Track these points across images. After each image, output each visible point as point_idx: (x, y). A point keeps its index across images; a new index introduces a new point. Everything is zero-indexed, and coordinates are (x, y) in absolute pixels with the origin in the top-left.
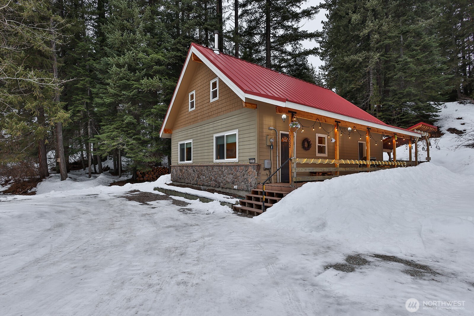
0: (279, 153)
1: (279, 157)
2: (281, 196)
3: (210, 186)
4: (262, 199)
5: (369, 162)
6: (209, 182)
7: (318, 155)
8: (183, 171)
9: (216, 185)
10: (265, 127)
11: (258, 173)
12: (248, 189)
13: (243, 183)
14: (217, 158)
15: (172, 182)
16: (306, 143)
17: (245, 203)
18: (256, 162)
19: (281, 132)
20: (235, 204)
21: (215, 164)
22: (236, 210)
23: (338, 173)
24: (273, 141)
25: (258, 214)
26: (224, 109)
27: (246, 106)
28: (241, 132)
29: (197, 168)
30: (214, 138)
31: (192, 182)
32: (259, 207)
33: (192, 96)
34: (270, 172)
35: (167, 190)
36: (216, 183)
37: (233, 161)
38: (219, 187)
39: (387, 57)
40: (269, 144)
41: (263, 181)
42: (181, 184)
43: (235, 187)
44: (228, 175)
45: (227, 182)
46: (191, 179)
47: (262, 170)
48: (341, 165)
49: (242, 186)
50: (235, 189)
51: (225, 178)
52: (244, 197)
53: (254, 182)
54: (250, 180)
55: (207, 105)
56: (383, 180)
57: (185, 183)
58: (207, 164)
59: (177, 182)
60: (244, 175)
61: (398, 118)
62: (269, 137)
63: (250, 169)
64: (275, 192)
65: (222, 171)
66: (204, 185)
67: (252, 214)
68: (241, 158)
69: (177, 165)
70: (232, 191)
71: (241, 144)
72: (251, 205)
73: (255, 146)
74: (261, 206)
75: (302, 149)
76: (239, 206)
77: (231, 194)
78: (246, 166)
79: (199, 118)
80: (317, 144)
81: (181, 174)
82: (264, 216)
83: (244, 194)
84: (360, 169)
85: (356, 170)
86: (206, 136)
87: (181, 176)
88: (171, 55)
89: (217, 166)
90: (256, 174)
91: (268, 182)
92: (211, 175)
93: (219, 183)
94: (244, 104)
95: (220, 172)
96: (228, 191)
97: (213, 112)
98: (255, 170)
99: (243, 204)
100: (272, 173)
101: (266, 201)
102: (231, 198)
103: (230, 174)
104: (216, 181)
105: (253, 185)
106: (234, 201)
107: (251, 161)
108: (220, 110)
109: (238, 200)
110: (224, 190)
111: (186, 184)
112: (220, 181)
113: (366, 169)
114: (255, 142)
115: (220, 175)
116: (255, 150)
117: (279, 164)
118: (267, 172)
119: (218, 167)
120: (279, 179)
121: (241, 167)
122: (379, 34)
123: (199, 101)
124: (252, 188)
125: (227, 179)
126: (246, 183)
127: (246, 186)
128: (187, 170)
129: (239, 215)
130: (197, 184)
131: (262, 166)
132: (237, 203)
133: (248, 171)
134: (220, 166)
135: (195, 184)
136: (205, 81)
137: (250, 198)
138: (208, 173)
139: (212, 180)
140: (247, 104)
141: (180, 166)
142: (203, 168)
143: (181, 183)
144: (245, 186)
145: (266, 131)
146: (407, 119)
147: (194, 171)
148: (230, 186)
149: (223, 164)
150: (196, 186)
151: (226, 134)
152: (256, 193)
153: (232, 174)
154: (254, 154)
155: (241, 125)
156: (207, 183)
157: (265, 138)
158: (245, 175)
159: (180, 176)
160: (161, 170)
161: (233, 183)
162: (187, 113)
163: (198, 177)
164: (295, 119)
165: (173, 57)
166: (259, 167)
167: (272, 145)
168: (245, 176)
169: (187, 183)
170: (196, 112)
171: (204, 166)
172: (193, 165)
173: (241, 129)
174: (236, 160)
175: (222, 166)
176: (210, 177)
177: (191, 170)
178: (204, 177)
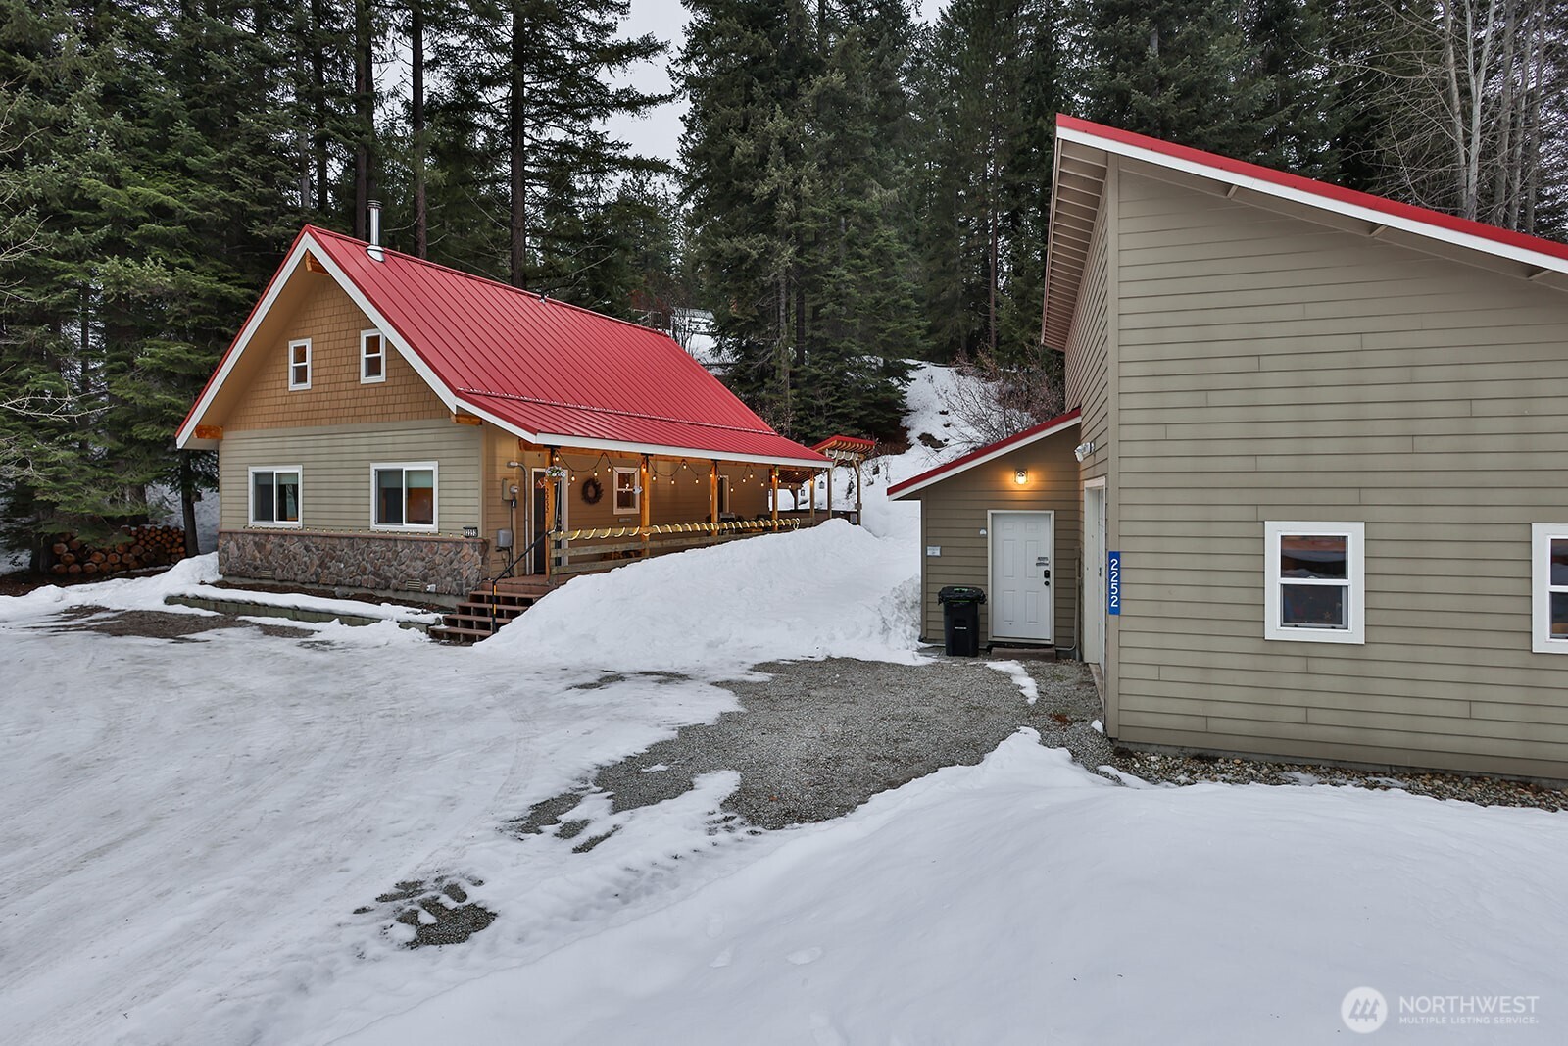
0: (530, 513)
1: (530, 522)
2: (528, 603)
3: (360, 586)
4: (492, 610)
5: (714, 526)
6: (359, 578)
7: (617, 511)
8: (269, 547)
9: (378, 584)
10: (498, 461)
11: (483, 559)
12: (461, 590)
13: (449, 579)
14: (381, 520)
15: (221, 577)
16: (591, 488)
17: (456, 620)
18: (480, 536)
19: (534, 470)
20: (434, 625)
21: (374, 535)
22: (436, 636)
23: (647, 552)
24: (516, 491)
25: (483, 638)
26: (398, 408)
27: (458, 421)
28: (445, 469)
29: (319, 540)
30: (373, 473)
31: (299, 578)
32: (485, 626)
33: (300, 354)
34: (510, 555)
35: (223, 601)
36: (378, 580)
37: (427, 531)
38: (388, 587)
39: (808, 260)
40: (507, 497)
41: (496, 575)
42: (257, 582)
43: (431, 588)
44: (411, 560)
45: (408, 576)
46: (296, 569)
47: (492, 550)
48: (654, 537)
49: (446, 586)
50: (429, 592)
51: (403, 567)
52: (452, 609)
53: (475, 576)
54: (465, 574)
55: (350, 386)
56: (726, 562)
57: (275, 579)
58: (351, 534)
59: (244, 577)
60: (451, 562)
61: (827, 404)
62: (508, 482)
63: (467, 549)
64: (518, 596)
65: (395, 551)
66: (341, 585)
67: (470, 640)
68: (444, 526)
69: (246, 530)
70: (423, 598)
71: (445, 493)
72: (469, 624)
73: (478, 502)
74: (489, 623)
75: (582, 502)
76: (443, 627)
77: (419, 603)
78: (457, 543)
79: (323, 413)
80: (616, 488)
81: (258, 555)
82: (494, 640)
83: (453, 602)
84: (695, 541)
85: (685, 543)
86: (345, 464)
87: (261, 560)
88: (207, 196)
89: (382, 539)
90: (480, 561)
91: (505, 575)
92: (363, 560)
93: (387, 580)
94: (453, 418)
95: (390, 553)
96: (410, 596)
97: (368, 409)
98: (477, 553)
99: (451, 622)
100: (515, 558)
101: (500, 613)
102: (423, 612)
103: (416, 558)
104: (376, 574)
105: (473, 583)
106: (430, 618)
107: (468, 533)
108: (390, 409)
109: (441, 616)
110: (400, 596)
111: (277, 583)
112: (389, 575)
113: (710, 540)
114: (479, 494)
115: (389, 560)
116: (479, 510)
117: (530, 537)
118: (504, 555)
119: (383, 543)
120: (530, 567)
121: (446, 545)
122: (795, 199)
123: (323, 371)
124: (470, 589)
125: (410, 571)
126: (458, 578)
127: (457, 585)
128: (282, 546)
129: (444, 644)
130: (317, 583)
131: (493, 543)
132: (438, 622)
133: (461, 554)
134: (390, 539)
135: (311, 583)
136: (344, 326)
137: (465, 610)
138: (355, 556)
139: (368, 572)
140: (460, 418)
141: (255, 534)
142: (337, 542)
143: (260, 579)
144: (454, 585)
145: (501, 470)
146: (846, 411)
147: (307, 548)
148: (417, 585)
149: (398, 536)
150: (316, 587)
151: (406, 466)
152: (479, 599)
153: (424, 559)
154: (476, 520)
155: (444, 453)
156: (351, 580)
157: (498, 485)
158: (455, 562)
159: (255, 559)
160: (153, 538)
161: (425, 579)
162: (280, 392)
163: (320, 566)
164: (557, 459)
165: (217, 205)
166: (485, 546)
167: (514, 499)
168: (455, 565)
169: (281, 581)
170: (314, 398)
171: (340, 538)
172: (304, 532)
173: (445, 461)
174: (432, 528)
175: (396, 540)
176: (359, 564)
177: (296, 547)
178: (342, 565)
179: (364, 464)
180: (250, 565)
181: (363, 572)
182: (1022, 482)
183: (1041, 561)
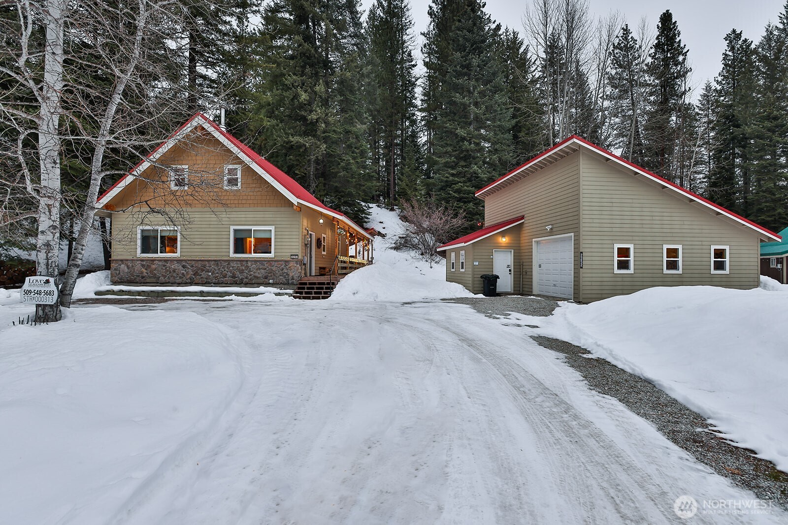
0: (309, 251)
1: (309, 254)
3: (222, 283)
7: (323, 253)
8: (154, 266)
9: (235, 282)
10: (304, 227)
12: (288, 282)
13: (281, 277)
15: (112, 283)
16: (319, 242)
17: (301, 292)
18: (300, 258)
21: (233, 259)
24: (308, 240)
26: (251, 202)
28: (280, 230)
29: (194, 263)
30: (231, 230)
33: (179, 171)
36: (235, 280)
38: (242, 283)
40: (306, 243)
44: (257, 270)
46: (174, 277)
47: (302, 265)
50: (269, 283)
51: (251, 273)
54: (291, 275)
55: (216, 190)
57: (157, 283)
58: (217, 258)
59: (132, 283)
60: (282, 270)
62: (306, 236)
63: (292, 264)
65: (246, 266)
66: (209, 283)
68: (278, 254)
69: (135, 258)
71: (279, 240)
73: (299, 244)
75: (317, 248)
76: (297, 295)
78: (286, 262)
79: (196, 202)
80: (322, 243)
81: (144, 271)
86: (212, 226)
89: (238, 261)
92: (225, 270)
94: (295, 208)
95: (243, 267)
97: (228, 201)
98: (298, 265)
100: (307, 268)
103: (260, 269)
104: (233, 277)
106: (290, 291)
107: (293, 257)
108: (244, 202)
110: (248, 286)
112: (242, 277)
115: (242, 270)
116: (299, 247)
118: (304, 267)
119: (238, 263)
121: (279, 262)
123: (197, 182)
124: (294, 281)
125: (256, 275)
126: (286, 276)
127: (286, 279)
128: (164, 266)
130: (191, 283)
133: (288, 266)
134: (243, 261)
135: (187, 283)
136: (212, 162)
137: (302, 288)
138: (219, 269)
139: (228, 276)
141: (142, 261)
142: (207, 263)
143: (146, 282)
145: (304, 231)
147: (184, 267)
148: (260, 281)
149: (249, 259)
151: (253, 228)
152: (304, 284)
153: (265, 269)
154: (296, 250)
155: (280, 223)
156: (217, 281)
157: (303, 237)
159: (142, 273)
161: (265, 278)
162: (163, 190)
163: (194, 274)
168: (285, 271)
169: (162, 284)
170: (189, 194)
171: (208, 261)
172: (182, 258)
173: (277, 226)
174: (272, 255)
175: (247, 261)
176: (221, 273)
177: (175, 266)
178: (210, 274)
179: (228, 226)
180: (138, 276)
181: (225, 277)
182: (504, 240)
183: (508, 266)
